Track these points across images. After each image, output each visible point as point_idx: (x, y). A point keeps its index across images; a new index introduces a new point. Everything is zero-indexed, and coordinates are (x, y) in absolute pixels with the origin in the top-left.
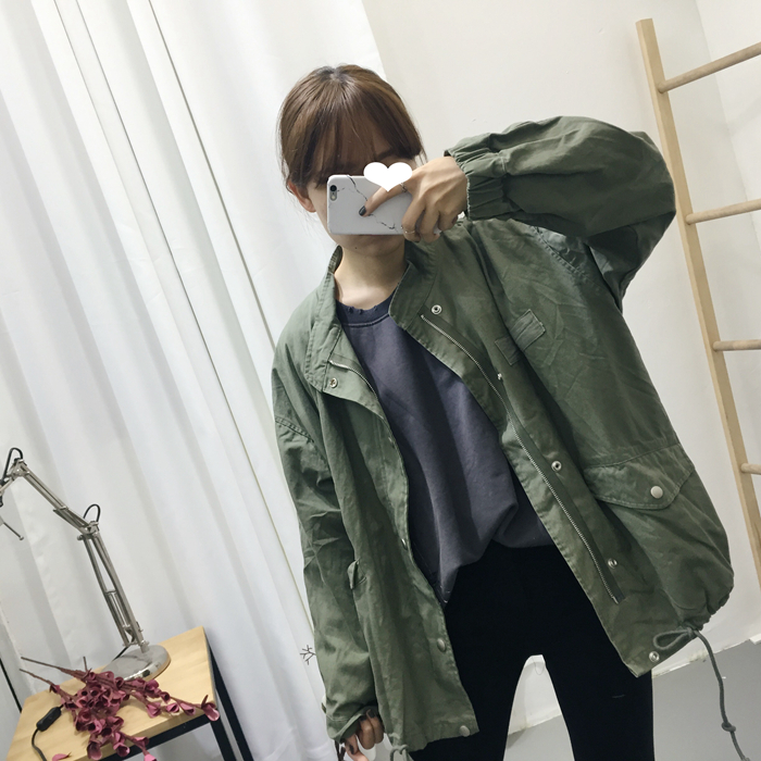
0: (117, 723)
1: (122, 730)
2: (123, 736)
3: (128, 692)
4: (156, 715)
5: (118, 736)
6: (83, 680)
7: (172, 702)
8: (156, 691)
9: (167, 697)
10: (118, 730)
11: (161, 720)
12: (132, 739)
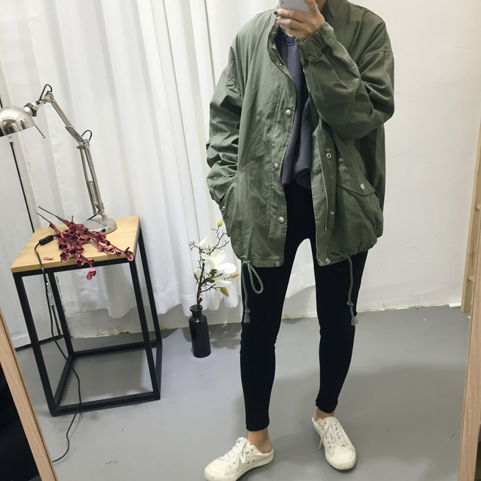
0: (80, 250)
1: (82, 254)
2: (81, 257)
3: (90, 237)
4: (101, 251)
5: (79, 256)
6: (68, 226)
7: (111, 246)
8: (104, 240)
9: (109, 244)
10: (80, 254)
11: (103, 254)
12: (86, 259)
